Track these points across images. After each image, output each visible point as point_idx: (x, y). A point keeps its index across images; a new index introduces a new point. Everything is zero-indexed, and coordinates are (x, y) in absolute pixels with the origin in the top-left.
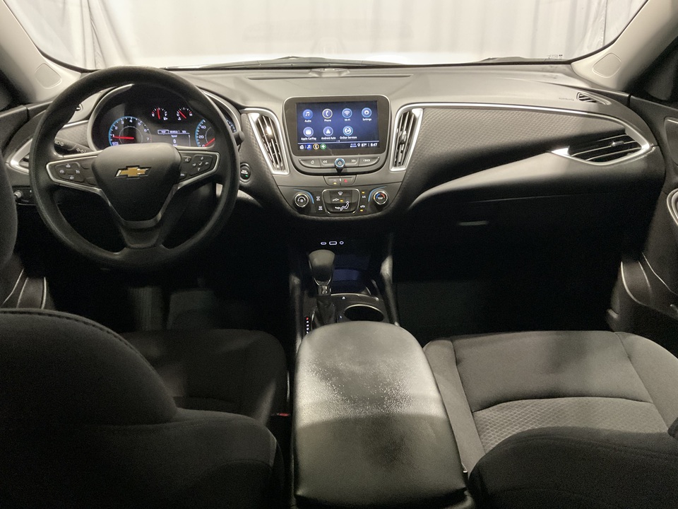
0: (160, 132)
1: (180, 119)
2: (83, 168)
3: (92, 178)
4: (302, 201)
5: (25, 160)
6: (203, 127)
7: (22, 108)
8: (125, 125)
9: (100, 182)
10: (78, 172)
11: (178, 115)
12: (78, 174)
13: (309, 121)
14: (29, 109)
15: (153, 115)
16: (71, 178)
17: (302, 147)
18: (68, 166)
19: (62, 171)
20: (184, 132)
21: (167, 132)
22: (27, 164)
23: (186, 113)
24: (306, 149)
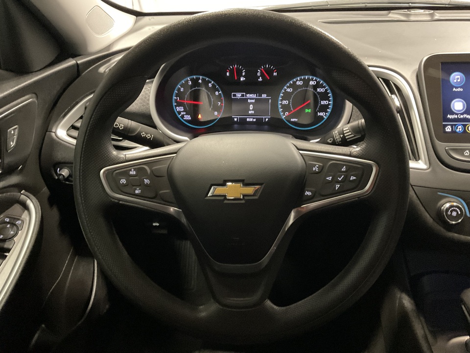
0: (235, 95)
1: (260, 79)
2: (155, 176)
3: (166, 191)
4: (454, 214)
5: (74, 127)
6: (288, 90)
7: (71, 62)
8: (192, 87)
9: (179, 199)
10: (147, 181)
11: (259, 74)
12: (147, 185)
13: (459, 90)
14: (79, 62)
15: (228, 74)
16: (137, 192)
17: (448, 129)
18: (133, 172)
19: (123, 181)
20: (264, 96)
21: (243, 95)
22: (75, 133)
23: (270, 72)
24: (453, 132)
